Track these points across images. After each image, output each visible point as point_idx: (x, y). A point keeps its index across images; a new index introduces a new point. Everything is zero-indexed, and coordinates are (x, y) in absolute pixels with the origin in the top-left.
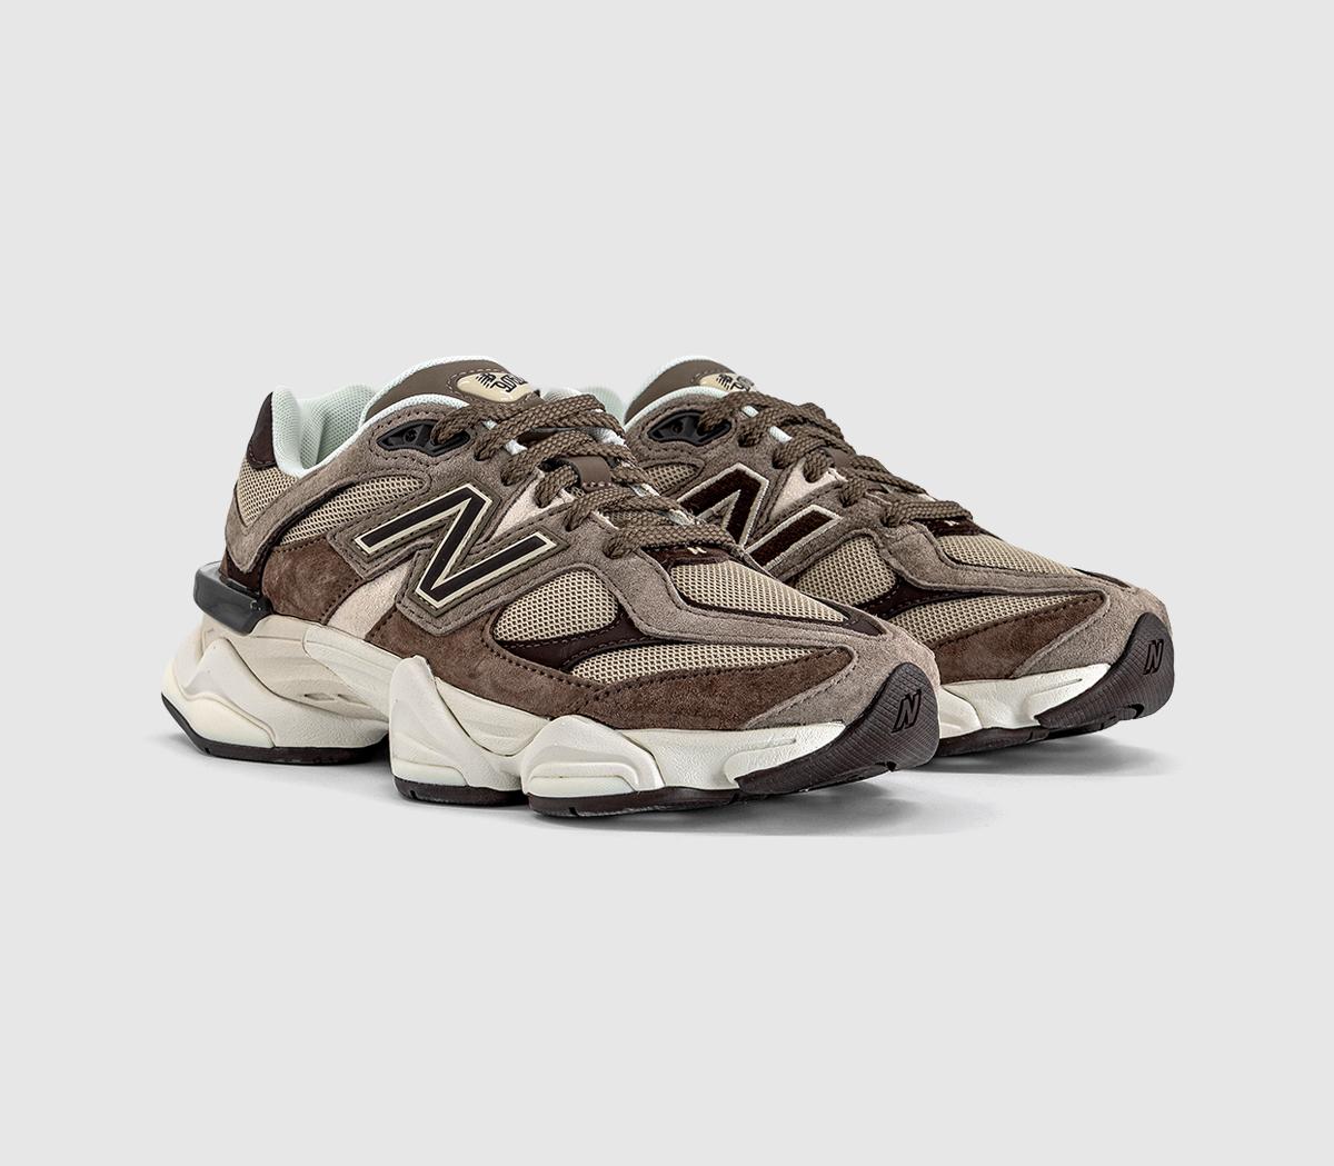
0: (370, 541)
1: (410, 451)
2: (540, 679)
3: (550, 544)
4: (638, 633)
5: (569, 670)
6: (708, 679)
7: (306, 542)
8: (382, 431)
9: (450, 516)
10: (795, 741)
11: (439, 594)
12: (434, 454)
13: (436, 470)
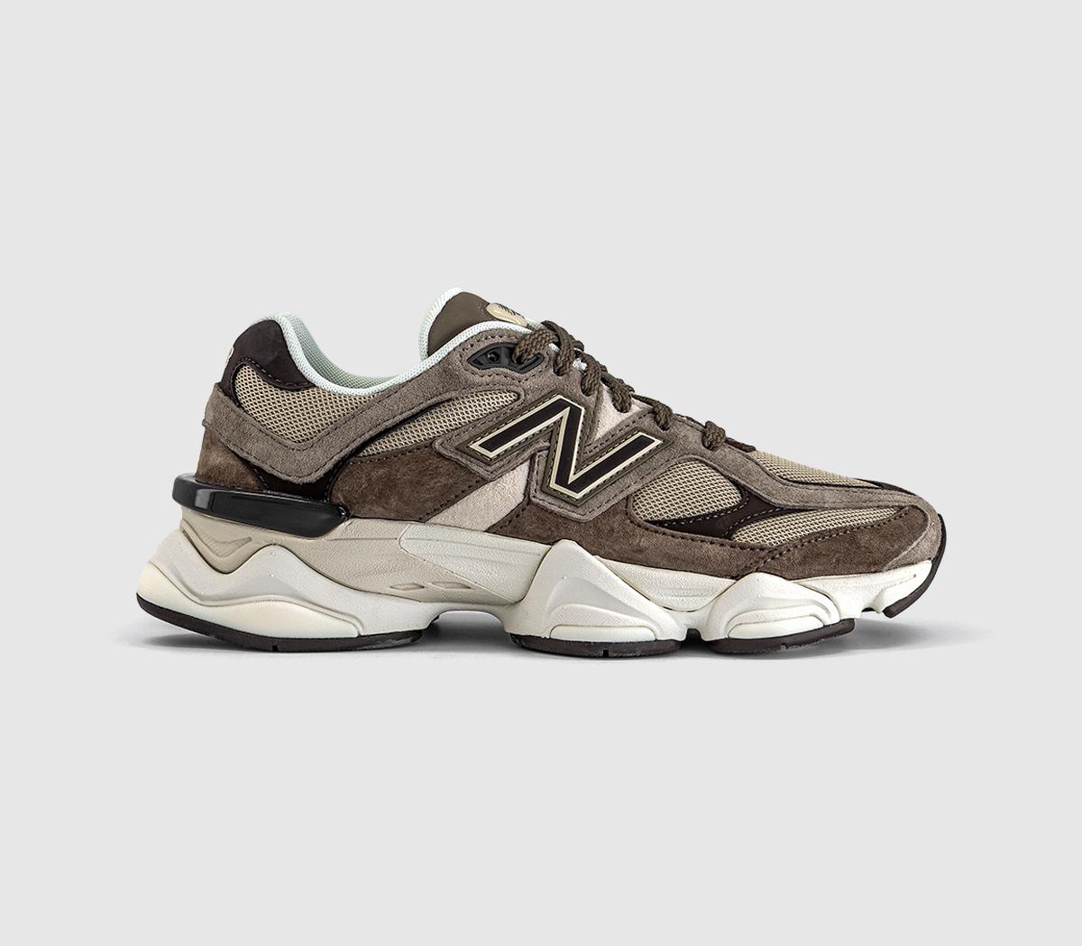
0: (490, 445)
1: (502, 369)
2: (711, 548)
3: (658, 442)
4: (769, 505)
5: (729, 537)
6: (849, 535)
7: (403, 452)
8: (469, 353)
9: (555, 423)
10: (915, 576)
11: (576, 486)
12: (522, 371)
13: (527, 385)
